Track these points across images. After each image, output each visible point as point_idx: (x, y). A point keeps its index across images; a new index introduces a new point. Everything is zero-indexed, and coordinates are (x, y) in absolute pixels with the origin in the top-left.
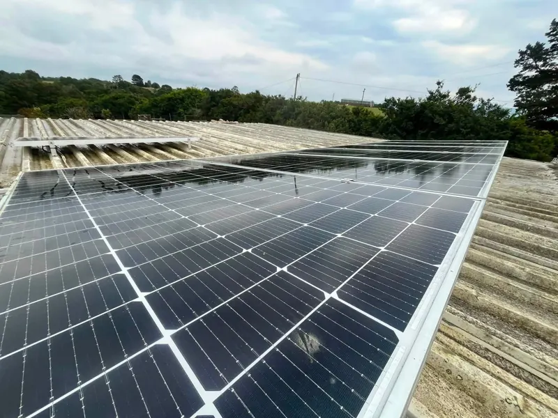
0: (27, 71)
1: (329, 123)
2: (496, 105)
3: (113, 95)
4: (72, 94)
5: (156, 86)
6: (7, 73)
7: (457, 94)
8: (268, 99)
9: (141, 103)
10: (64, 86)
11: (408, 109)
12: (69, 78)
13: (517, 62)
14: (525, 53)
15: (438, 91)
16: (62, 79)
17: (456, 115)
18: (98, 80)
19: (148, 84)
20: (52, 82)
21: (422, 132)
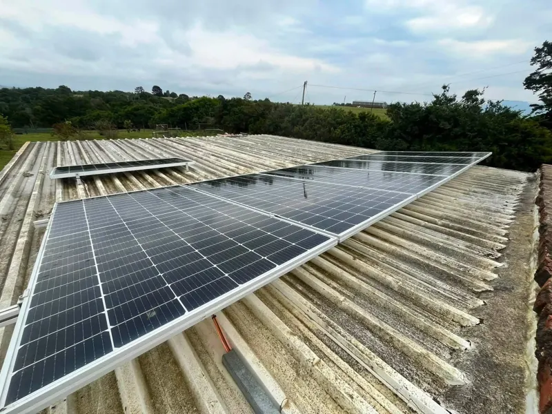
0: (60, 87)
1: (335, 128)
2: (505, 107)
3: (135, 106)
4: (100, 107)
5: (174, 95)
6: (44, 89)
7: (463, 97)
8: (277, 106)
9: (160, 113)
10: (92, 99)
11: (413, 113)
12: (96, 91)
13: (534, 60)
14: (542, 50)
15: (444, 95)
16: (90, 92)
17: (462, 119)
18: (122, 92)
19: (167, 94)
20: (81, 96)
21: (427, 136)
